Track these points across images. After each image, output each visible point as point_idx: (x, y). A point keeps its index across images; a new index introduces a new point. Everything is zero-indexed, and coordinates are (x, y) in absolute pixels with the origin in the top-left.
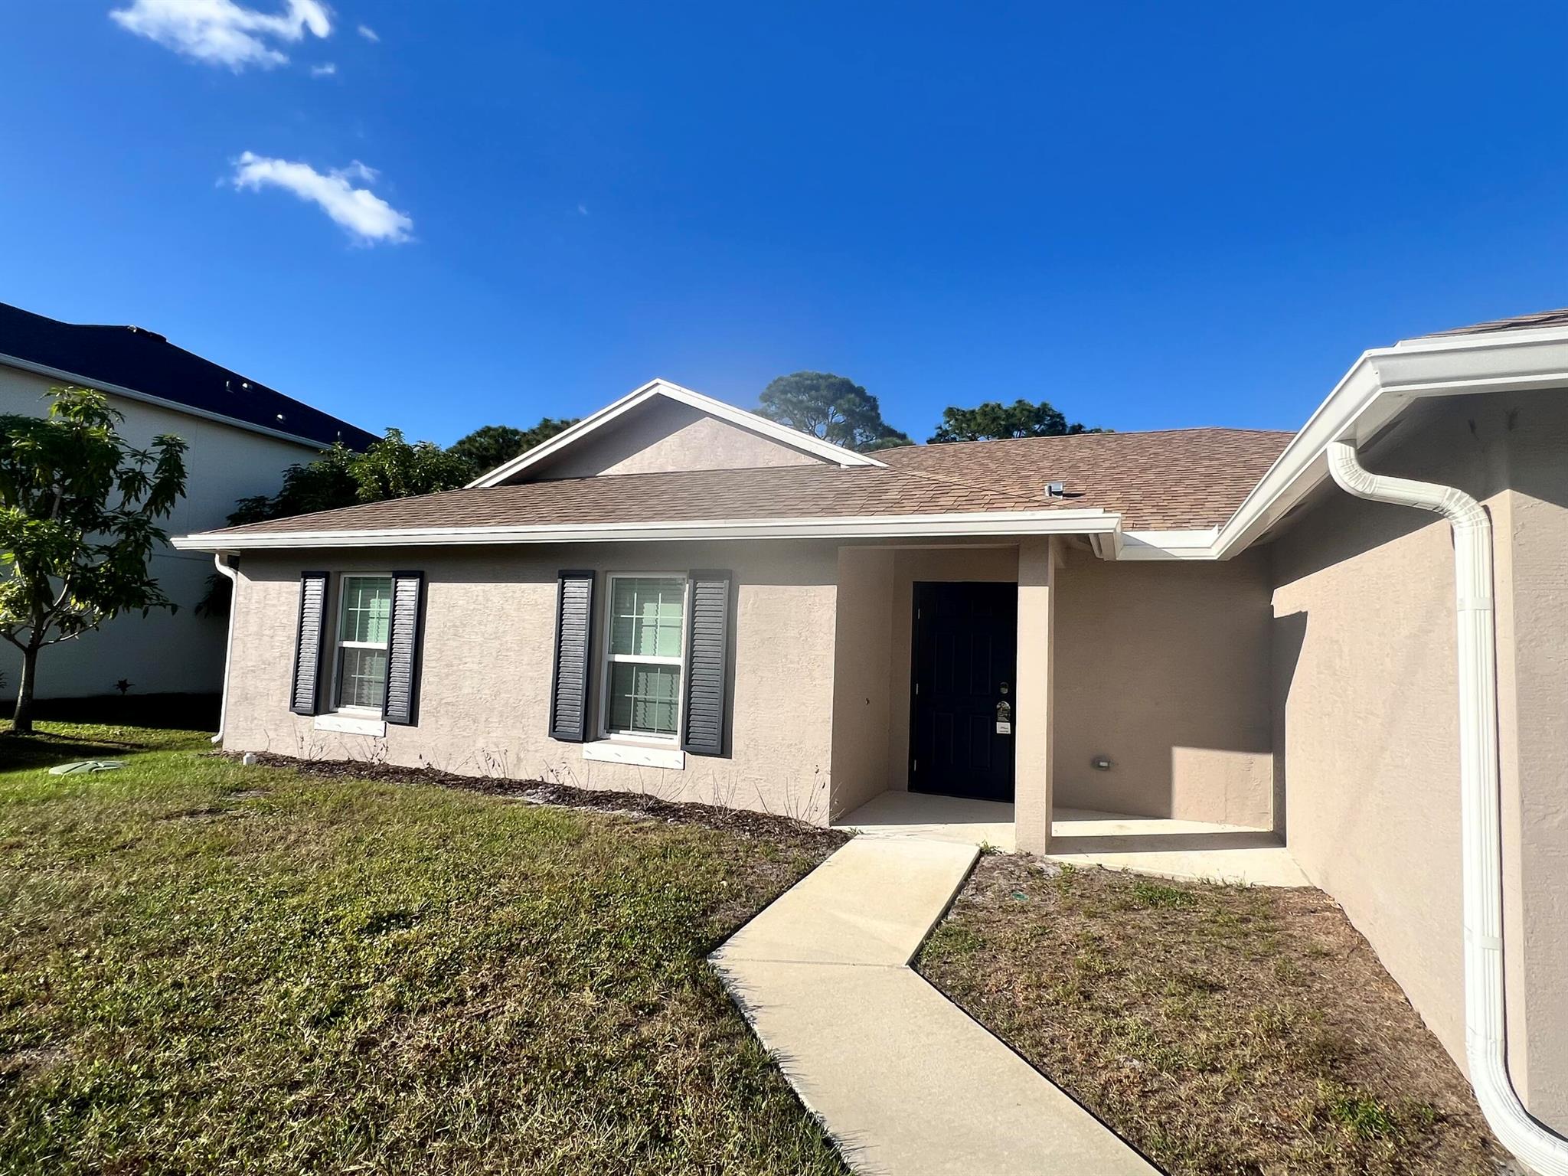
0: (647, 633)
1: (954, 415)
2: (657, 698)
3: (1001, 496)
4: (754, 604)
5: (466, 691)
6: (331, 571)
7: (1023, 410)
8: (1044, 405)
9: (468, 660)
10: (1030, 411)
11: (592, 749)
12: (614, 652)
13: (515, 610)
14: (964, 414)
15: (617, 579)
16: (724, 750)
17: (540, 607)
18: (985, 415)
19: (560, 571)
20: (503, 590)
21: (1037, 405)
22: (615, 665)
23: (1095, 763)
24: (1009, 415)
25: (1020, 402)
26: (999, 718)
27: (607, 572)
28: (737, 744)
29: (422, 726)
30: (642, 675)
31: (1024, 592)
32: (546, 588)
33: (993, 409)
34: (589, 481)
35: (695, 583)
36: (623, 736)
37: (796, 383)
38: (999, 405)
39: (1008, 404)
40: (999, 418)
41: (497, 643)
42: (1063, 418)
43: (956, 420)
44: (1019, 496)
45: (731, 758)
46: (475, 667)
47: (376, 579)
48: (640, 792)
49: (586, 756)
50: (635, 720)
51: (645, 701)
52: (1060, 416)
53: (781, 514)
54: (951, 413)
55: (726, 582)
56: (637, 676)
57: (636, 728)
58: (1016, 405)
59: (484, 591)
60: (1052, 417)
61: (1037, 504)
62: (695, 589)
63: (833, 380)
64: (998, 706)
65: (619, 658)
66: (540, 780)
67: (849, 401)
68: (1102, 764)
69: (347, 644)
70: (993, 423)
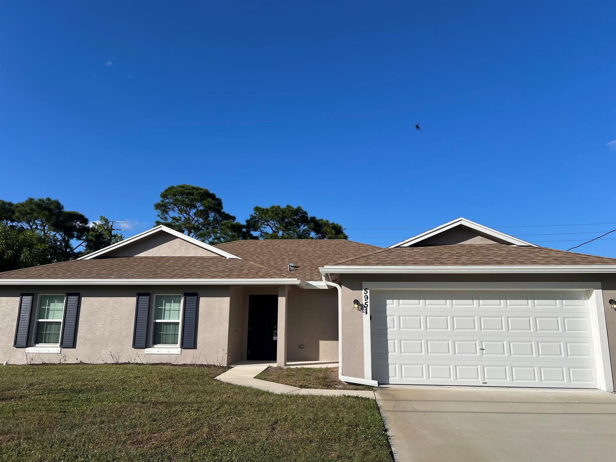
0: (167, 313)
1: (258, 210)
2: (171, 333)
3: (274, 273)
4: (204, 303)
5: (97, 334)
6: (35, 293)
7: (290, 210)
8: (299, 207)
9: (98, 324)
10: (292, 211)
11: (148, 351)
12: (156, 319)
13: (118, 306)
14: (263, 210)
15: (157, 296)
16: (195, 347)
17: (129, 305)
18: (273, 212)
19: (137, 293)
20: (114, 300)
21: (295, 207)
22: (156, 323)
23: (300, 347)
24: (283, 211)
25: (288, 206)
26: (274, 336)
27: (153, 293)
28: (199, 345)
29: (78, 348)
30: (165, 326)
31: (280, 298)
32: (131, 299)
33: (276, 209)
34: (131, 258)
35: (186, 297)
36: (158, 346)
37: (181, 191)
38: (279, 207)
39: (283, 206)
40: (279, 213)
41: (111, 318)
42: (307, 214)
43: (260, 213)
44: (279, 274)
45: (197, 349)
46: (102, 326)
47: (56, 296)
48: (166, 362)
49: (146, 352)
50: (162, 341)
51: (166, 334)
52: (306, 213)
53: (215, 277)
54: (257, 209)
55: (196, 296)
56: (163, 326)
57: (163, 343)
58: (287, 207)
59: (106, 300)
60: (302, 213)
61: (283, 276)
62: (186, 299)
63: (200, 191)
64: (274, 332)
65: (158, 321)
66: (128, 362)
67: (208, 202)
68: (302, 347)
69: (40, 320)
70: (276, 215)
